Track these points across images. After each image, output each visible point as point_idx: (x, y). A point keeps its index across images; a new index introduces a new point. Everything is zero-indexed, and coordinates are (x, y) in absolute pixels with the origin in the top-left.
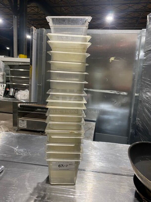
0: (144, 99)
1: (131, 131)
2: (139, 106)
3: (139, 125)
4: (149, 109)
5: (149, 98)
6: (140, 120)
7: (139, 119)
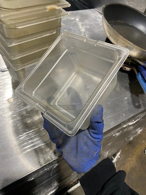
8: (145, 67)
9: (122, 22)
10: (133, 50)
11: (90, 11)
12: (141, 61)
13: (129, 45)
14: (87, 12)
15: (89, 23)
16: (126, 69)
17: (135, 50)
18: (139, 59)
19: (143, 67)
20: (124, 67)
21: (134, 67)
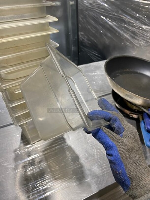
0: (86, 7)
1: (73, 49)
2: (80, 18)
3: (83, 40)
4: (95, 18)
5: (93, 4)
6: (84, 34)
7: (82, 33)
8: (149, 114)
9: (130, 70)
10: (133, 98)
11: (102, 62)
12: (145, 108)
13: (128, 94)
14: (100, 64)
15: (100, 73)
16: (132, 116)
17: (135, 98)
18: (143, 106)
19: (147, 114)
20: (130, 114)
21: (140, 114)
